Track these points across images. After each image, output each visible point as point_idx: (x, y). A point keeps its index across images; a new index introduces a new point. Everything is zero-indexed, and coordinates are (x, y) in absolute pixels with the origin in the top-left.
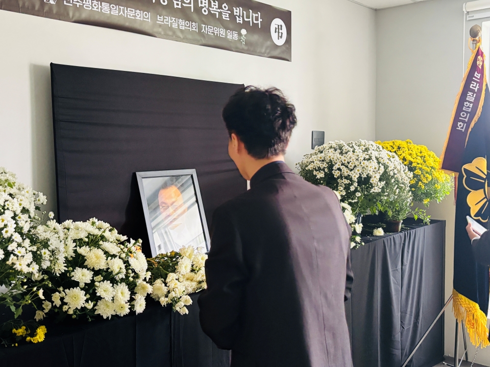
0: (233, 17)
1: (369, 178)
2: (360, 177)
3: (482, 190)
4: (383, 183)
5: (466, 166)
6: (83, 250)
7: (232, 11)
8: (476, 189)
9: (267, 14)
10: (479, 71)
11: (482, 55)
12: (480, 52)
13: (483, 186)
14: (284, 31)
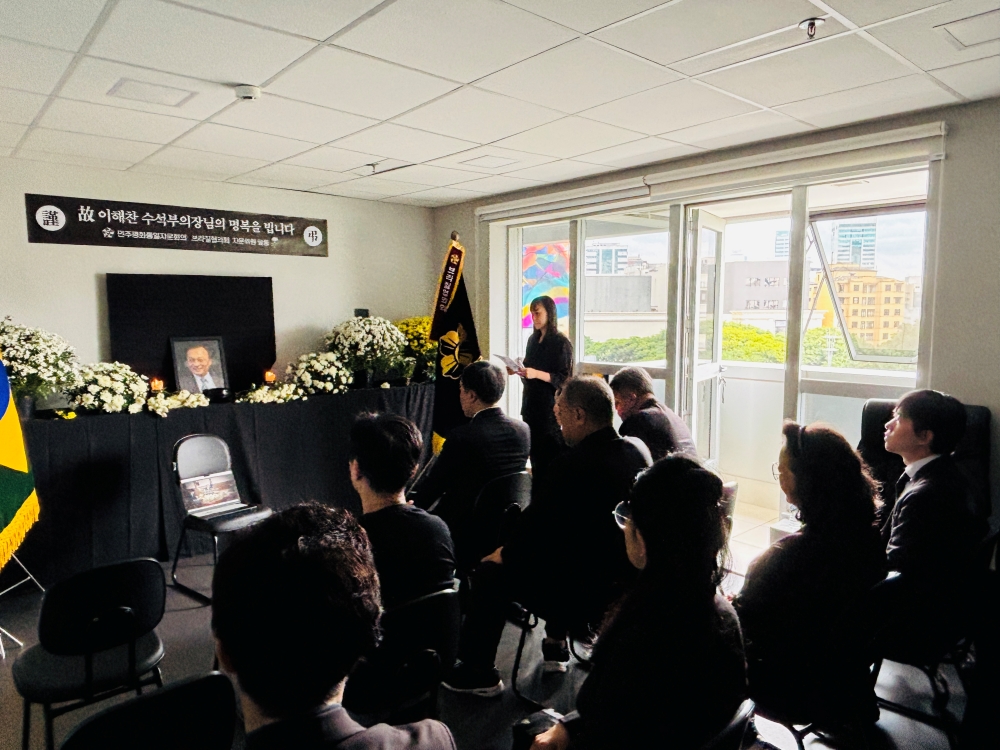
0: (263, 230)
1: (357, 344)
2: (350, 344)
3: (452, 356)
4: (369, 349)
5: (442, 338)
6: (97, 377)
7: (263, 226)
8: (448, 354)
9: (301, 224)
10: (453, 266)
11: (459, 253)
12: (455, 251)
13: (453, 352)
14: (320, 234)
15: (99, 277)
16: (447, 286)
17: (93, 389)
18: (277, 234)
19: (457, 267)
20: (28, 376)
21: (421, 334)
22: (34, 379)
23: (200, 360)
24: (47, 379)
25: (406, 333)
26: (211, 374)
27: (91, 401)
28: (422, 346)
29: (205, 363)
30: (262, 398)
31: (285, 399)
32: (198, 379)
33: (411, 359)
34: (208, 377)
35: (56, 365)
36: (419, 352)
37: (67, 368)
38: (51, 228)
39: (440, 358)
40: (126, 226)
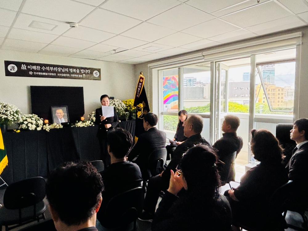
0: (80, 72)
3: (141, 111)
5: (138, 106)
8: (139, 111)
9: (92, 70)
10: (141, 83)
11: (143, 79)
12: (141, 78)
13: (141, 110)
14: (98, 73)
15: (28, 87)
16: (139, 89)
17: (26, 123)
18: (85, 73)
19: (142, 83)
20: (4, 118)
21: (131, 105)
22: (6, 119)
23: (60, 113)
24: (11, 119)
25: (126, 104)
26: (64, 118)
27: (25, 127)
28: (131, 108)
29: (62, 114)
30: (80, 125)
31: (87, 126)
32: (59, 119)
33: (128, 113)
34: (63, 119)
35: (13, 115)
36: (130, 110)
37: (17, 116)
38: (12, 71)
39: (137, 112)
40: (37, 71)
